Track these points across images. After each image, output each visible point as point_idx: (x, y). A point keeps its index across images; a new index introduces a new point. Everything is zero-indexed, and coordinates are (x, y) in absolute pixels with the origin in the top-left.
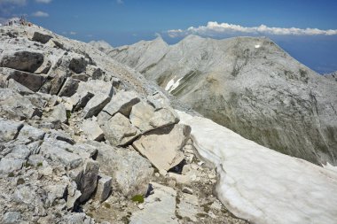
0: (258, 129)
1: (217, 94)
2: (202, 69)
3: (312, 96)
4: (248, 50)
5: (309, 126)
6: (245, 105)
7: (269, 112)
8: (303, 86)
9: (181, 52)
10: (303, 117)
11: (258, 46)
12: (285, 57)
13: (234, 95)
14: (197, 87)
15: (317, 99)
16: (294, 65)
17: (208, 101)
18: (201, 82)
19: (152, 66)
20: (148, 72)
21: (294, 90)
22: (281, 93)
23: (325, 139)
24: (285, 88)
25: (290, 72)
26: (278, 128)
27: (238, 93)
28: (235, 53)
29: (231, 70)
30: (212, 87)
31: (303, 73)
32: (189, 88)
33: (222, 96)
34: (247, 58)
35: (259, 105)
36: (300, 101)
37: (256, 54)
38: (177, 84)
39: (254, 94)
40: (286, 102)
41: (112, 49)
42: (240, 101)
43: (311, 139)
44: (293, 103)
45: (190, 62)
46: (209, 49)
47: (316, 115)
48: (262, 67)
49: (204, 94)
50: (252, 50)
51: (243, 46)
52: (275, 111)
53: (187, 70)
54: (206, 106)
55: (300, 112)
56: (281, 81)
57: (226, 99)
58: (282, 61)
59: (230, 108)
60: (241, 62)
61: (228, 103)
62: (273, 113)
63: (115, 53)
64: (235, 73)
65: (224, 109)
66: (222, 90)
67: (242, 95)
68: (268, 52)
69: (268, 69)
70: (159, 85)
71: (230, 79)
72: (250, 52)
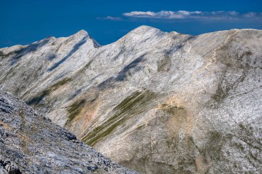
1: (182, 134)
2: (158, 89)
4: (249, 53)
13: (215, 136)
17: (163, 147)
18: (151, 113)
19: (63, 83)
20: (54, 93)
27: (225, 132)
28: (223, 59)
30: (173, 122)
32: (128, 122)
33: (191, 139)
34: (246, 68)
39: (256, 135)
42: (226, 148)
49: (155, 133)
51: (240, 46)
53: (127, 91)
54: (157, 157)
57: (200, 144)
59: (206, 162)
60: (233, 76)
64: (219, 96)
66: (193, 128)
67: (230, 137)
70: (72, 117)
71: (208, 106)
72: (252, 58)
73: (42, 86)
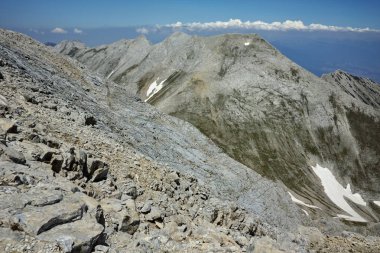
0: (246, 132)
1: (203, 96)
2: (187, 70)
3: (303, 96)
4: (237, 48)
5: (299, 128)
6: (232, 107)
7: (258, 114)
8: (294, 85)
9: (166, 51)
10: (293, 118)
11: (247, 44)
12: (275, 54)
13: (221, 97)
14: (180, 89)
15: (309, 99)
16: (286, 64)
17: (193, 104)
18: (185, 84)
19: (133, 67)
20: (129, 74)
21: (285, 91)
22: (271, 93)
23: (315, 141)
24: (276, 88)
25: (281, 71)
26: (267, 130)
27: (225, 94)
28: (223, 51)
29: (218, 70)
30: (197, 89)
31: (294, 72)
32: (172, 90)
33: (208, 98)
34: (235, 57)
35: (247, 106)
36: (290, 102)
37: (246, 52)
38: (160, 87)
39: (243, 95)
40: (276, 103)
41: (88, 49)
42: (227, 103)
43: (301, 141)
44: (283, 104)
45: (175, 63)
46: (196, 48)
47: (306, 116)
48: (251, 66)
49: (188, 96)
50: (241, 48)
51: (232, 44)
52: (265, 113)
53: (171, 71)
54: (190, 110)
55: (290, 113)
56: (271, 81)
57: (212, 101)
58: (273, 59)
59: (216, 111)
60: (228, 61)
61: (214, 105)
62: (262, 115)
63: (92, 54)
64: (222, 73)
65: (210, 112)
66: (208, 92)
67: (229, 96)
68: (258, 50)
69: (258, 68)
70: (140, 88)
71: (216, 79)
72: (239, 50)
73: (122, 70)
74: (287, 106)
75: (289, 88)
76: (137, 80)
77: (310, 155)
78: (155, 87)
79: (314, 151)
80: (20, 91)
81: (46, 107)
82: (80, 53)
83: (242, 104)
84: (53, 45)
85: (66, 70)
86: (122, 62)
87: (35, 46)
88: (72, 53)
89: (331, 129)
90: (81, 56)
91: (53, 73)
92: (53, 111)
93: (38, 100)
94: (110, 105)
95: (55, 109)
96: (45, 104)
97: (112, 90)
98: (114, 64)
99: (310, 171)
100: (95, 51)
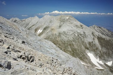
0: (67, 44)
1: (54, 33)
3: (84, 33)
4: (64, 19)
5: (83, 42)
6: (63, 36)
7: (71, 38)
8: (81, 30)
9: (43, 21)
10: (81, 39)
11: (67, 18)
12: (76, 21)
13: (60, 33)
14: (48, 31)
15: (86, 33)
16: (79, 23)
17: (51, 36)
18: (49, 30)
19: (33, 25)
20: (32, 27)
21: (79, 31)
22: (75, 32)
23: (88, 46)
24: (76, 31)
25: (77, 26)
26: (74, 43)
27: (61, 32)
28: (60, 20)
29: (59, 26)
30: (53, 31)
31: (81, 26)
32: (45, 32)
34: (64, 22)
35: (67, 36)
36: (80, 35)
37: (67, 20)
38: (42, 31)
39: (66, 33)
40: (76, 35)
41: (20, 20)
43: (84, 46)
44: (78, 35)
45: (46, 24)
46: (52, 19)
47: (85, 38)
49: (50, 34)
50: (65, 19)
51: (63, 18)
52: (73, 38)
53: (45, 26)
54: (51, 37)
55: (80, 38)
56: (75, 29)
57: (57, 35)
58: (75, 22)
59: (58, 38)
60: (62, 23)
61: (58, 36)
64: (60, 27)
65: (56, 38)
66: (56, 32)
69: (71, 25)
70: (35, 31)
71: (58, 28)
72: (65, 20)
73: (30, 26)
74: (80, 36)
75: (80, 31)
76: (35, 29)
77: (87, 50)
78: (40, 31)
79: (88, 49)
80: (3, 34)
81: (10, 38)
82: (17, 21)
83: (66, 35)
84: (9, 19)
85: (13, 27)
86: (30, 24)
87: (4, 20)
88: (15, 21)
89: (92, 42)
90: (18, 22)
91: (10, 28)
92: (12, 40)
93: (8, 36)
94: (27, 37)
95: (13, 39)
96: (10, 37)
97: (27, 32)
98: (27, 25)
99: (87, 54)
100: (22, 21)
